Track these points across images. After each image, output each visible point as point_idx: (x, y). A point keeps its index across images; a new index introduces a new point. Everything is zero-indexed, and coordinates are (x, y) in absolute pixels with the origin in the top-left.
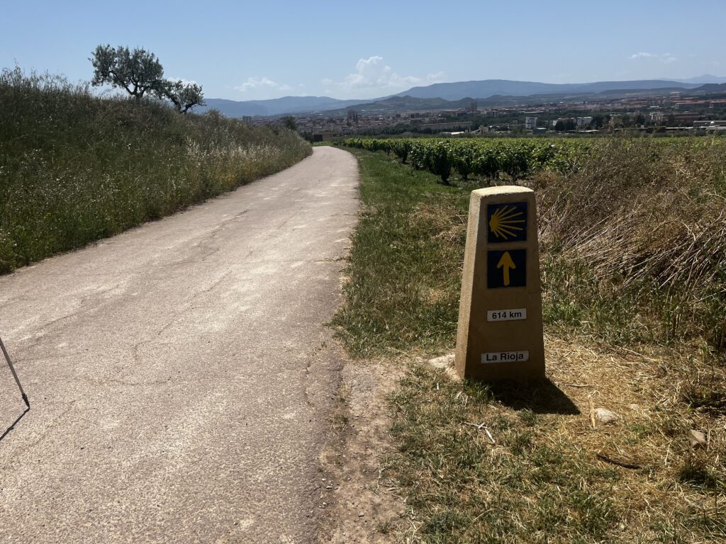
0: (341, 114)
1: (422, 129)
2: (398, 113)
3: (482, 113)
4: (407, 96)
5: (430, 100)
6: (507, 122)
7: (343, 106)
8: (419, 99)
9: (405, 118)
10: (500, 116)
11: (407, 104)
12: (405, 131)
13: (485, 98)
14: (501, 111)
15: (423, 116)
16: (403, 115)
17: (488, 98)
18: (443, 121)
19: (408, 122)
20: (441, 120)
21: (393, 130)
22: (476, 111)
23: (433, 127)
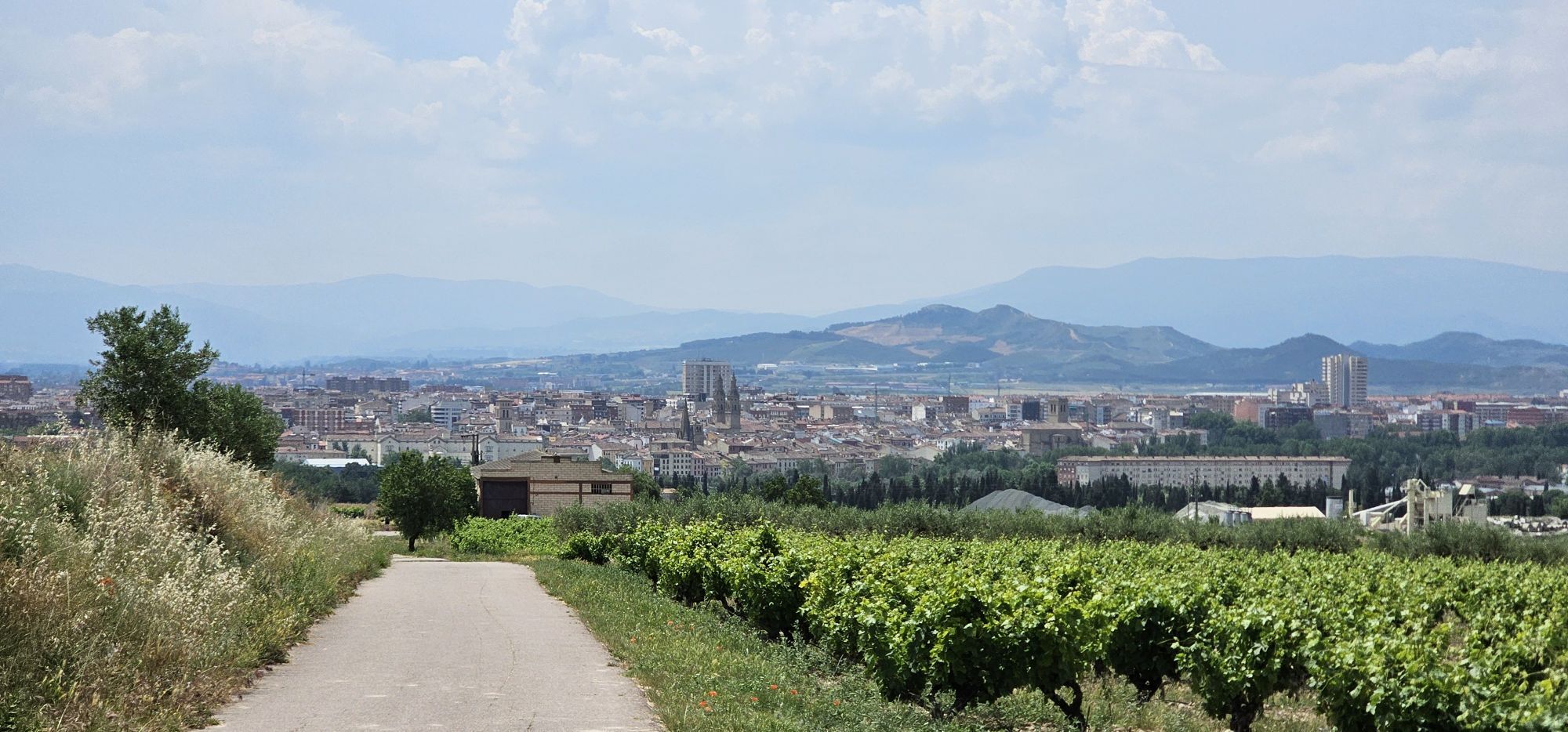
0: (652, 376)
1: (1085, 477)
2: (956, 390)
3: (1392, 419)
4: (1004, 310)
5: (1121, 337)
6: (1525, 468)
7: (670, 339)
8: (1062, 328)
9: (994, 420)
10: (1489, 439)
11: (1002, 348)
12: (991, 484)
13: (1401, 342)
14: (1494, 412)
15: (1085, 412)
16: (984, 399)
17: (1415, 347)
18: (1189, 447)
19: (1012, 440)
20: (1181, 440)
21: (930, 476)
22: (1361, 403)
23: (1142, 476)
